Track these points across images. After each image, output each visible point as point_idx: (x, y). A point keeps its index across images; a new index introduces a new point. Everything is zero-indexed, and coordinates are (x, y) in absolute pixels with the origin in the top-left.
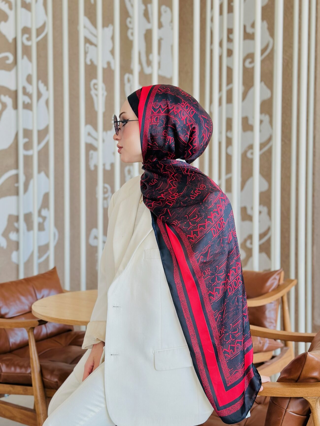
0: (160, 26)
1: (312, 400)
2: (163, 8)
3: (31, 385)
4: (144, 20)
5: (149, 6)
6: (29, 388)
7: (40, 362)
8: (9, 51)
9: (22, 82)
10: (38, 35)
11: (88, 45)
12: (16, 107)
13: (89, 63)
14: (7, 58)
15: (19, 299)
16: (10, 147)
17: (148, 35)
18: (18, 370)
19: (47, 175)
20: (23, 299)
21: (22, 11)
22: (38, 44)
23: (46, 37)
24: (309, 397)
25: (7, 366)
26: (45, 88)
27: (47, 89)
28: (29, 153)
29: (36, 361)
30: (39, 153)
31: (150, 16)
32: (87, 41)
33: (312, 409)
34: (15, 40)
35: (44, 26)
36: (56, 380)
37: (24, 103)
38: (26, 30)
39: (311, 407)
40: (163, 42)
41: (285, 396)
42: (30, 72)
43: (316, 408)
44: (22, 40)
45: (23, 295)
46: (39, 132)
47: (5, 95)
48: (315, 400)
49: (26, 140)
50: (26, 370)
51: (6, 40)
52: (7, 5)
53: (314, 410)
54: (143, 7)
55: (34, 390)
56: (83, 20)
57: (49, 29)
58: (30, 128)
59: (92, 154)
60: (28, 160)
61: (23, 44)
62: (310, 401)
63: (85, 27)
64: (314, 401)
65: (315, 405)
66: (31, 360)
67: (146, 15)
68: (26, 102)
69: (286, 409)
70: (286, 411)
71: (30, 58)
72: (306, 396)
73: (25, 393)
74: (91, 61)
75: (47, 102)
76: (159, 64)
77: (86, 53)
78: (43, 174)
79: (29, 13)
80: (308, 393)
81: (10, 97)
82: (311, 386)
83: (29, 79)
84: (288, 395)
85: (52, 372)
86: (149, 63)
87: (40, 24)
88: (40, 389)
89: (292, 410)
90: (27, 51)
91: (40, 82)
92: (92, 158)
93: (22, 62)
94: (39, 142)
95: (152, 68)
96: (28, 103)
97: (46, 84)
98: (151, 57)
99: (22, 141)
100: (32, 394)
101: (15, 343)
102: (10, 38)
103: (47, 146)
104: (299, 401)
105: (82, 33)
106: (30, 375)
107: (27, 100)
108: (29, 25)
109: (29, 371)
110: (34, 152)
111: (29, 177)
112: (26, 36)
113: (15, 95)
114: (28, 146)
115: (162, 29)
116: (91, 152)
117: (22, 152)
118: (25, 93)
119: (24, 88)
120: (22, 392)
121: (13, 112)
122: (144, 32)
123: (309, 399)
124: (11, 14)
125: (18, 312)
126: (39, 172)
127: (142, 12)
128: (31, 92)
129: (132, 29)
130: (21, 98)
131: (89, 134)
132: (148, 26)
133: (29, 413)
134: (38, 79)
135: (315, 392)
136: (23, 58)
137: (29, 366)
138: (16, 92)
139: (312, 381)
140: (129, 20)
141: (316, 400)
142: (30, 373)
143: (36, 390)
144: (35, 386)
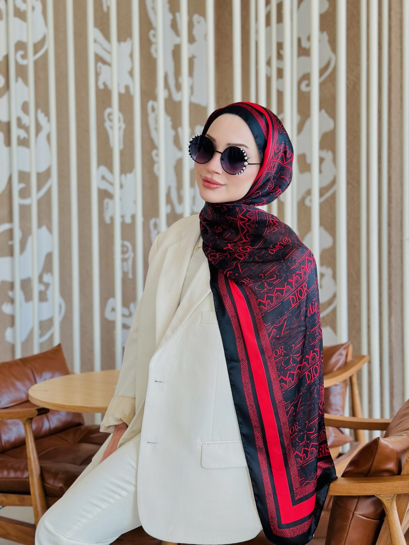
0: (192, 39)
1: (386, 499)
2: (196, 17)
3: (28, 493)
4: (171, 33)
5: (177, 15)
6: (26, 497)
7: (40, 463)
9: (17, 112)
10: (36, 52)
11: (100, 64)
12: (8, 143)
13: (101, 87)
15: (14, 385)
16: (2, 194)
17: (176, 52)
18: (12, 474)
19: (50, 230)
20: (19, 385)
21: (15, 22)
22: (36, 63)
23: (46, 55)
24: (382, 495)
26: (46, 119)
27: (49, 121)
28: (26, 202)
29: (35, 461)
30: (39, 202)
31: (179, 27)
32: (99, 59)
33: (387, 511)
34: (7, 57)
35: (43, 41)
36: (61, 485)
37: (19, 138)
38: (21, 46)
39: (386, 507)
40: (196, 62)
41: (352, 494)
42: (26, 99)
43: (391, 509)
44: (15, 58)
45: (18, 379)
46: (39, 175)
48: (390, 498)
49: (22, 185)
50: (23, 474)
53: (389, 512)
54: (170, 16)
55: (33, 500)
56: (93, 32)
57: (50, 45)
58: (26, 169)
59: (107, 203)
60: (25, 210)
61: (17, 63)
62: (384, 500)
63: (95, 41)
64: (389, 500)
65: (390, 504)
66: (28, 460)
67: (174, 26)
68: (22, 137)
69: (354, 511)
70: (353, 514)
71: (26, 81)
72: (379, 493)
73: (22, 504)
74: (104, 84)
75: (48, 137)
76: (192, 88)
77: (97, 75)
78: (44, 229)
79: (24, 24)
80: (381, 489)
81: (1, 130)
82: (385, 481)
83: (25, 107)
84: (355, 493)
85: (55, 475)
86: (179, 87)
87: (39, 37)
88: (40, 497)
89: (361, 513)
90: (22, 72)
91: (39, 111)
92: (107, 208)
93: (16, 85)
94: (39, 188)
95: (182, 94)
96: (24, 139)
97: (47, 113)
98: (180, 80)
99: (17, 187)
100: (31, 505)
101: (8, 441)
102: (0, 57)
103: (49, 193)
104: (369, 501)
105: (92, 49)
106: (27, 480)
107: (23, 134)
108: (24, 40)
109: (26, 475)
110: (33, 201)
111: (26, 233)
112: (21, 53)
113: (7, 128)
114: (24, 193)
115: (195, 44)
116: (107, 200)
117: (17, 201)
118: (20, 125)
119: (19, 120)
120: (17, 502)
121: (5, 149)
122: (171, 48)
123: (383, 497)
124: (1, 26)
125: (12, 402)
126: (40, 226)
127: (169, 22)
128: (27, 124)
129: (156, 44)
130: (16, 132)
131: (103, 178)
132: (177, 41)
133: (27, 529)
134: (37, 107)
135: (390, 488)
136: (17, 81)
137: (26, 468)
138: (8, 124)
139: (386, 474)
140: (152, 32)
141: (392, 499)
142: (28, 478)
143: (35, 500)
144: (34, 494)
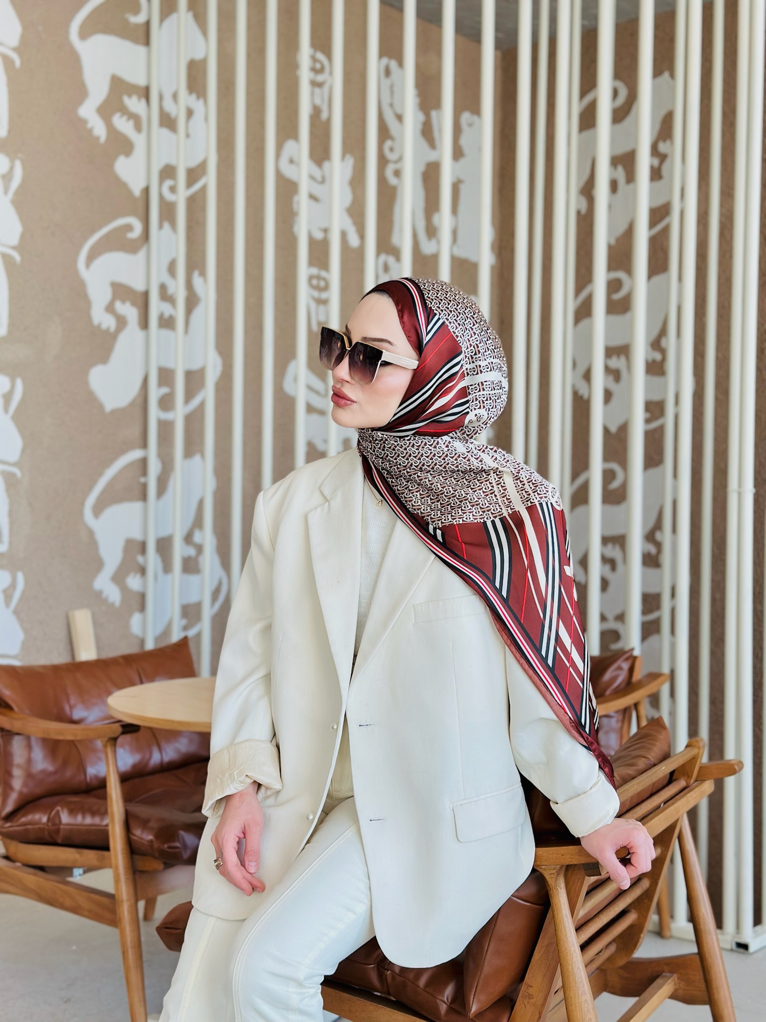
0: (458, 153)
1: (550, 873)
2: (466, 116)
3: (107, 848)
4: (424, 144)
5: (434, 114)
6: (106, 853)
7: (126, 805)
8: (134, 214)
10: (190, 182)
11: (297, 198)
12: (144, 323)
14: (129, 228)
16: (132, 404)
17: (431, 174)
18: (89, 820)
21: (160, 134)
22: (189, 200)
23: (204, 189)
24: (543, 867)
25: (72, 812)
28: (169, 416)
29: (118, 803)
30: (187, 419)
31: (436, 134)
33: (551, 889)
34: (146, 191)
36: (150, 837)
38: (168, 172)
39: (548, 884)
40: (463, 188)
43: (556, 887)
44: (159, 191)
46: (189, 374)
47: (123, 302)
48: (554, 871)
49: (165, 390)
50: (102, 820)
51: (130, 193)
52: (131, 123)
53: (554, 892)
54: (421, 117)
55: (113, 858)
57: (211, 178)
58: (170, 365)
60: (166, 428)
61: (161, 197)
62: (547, 875)
63: (292, 162)
64: (554, 874)
67: (428, 133)
68: (166, 315)
76: (454, 233)
77: (294, 215)
79: (173, 137)
81: (134, 304)
86: (432, 231)
87: (199, 159)
88: (123, 854)
90: (168, 212)
91: (196, 274)
94: (189, 396)
95: (439, 242)
98: (436, 219)
99: (155, 393)
100: (111, 867)
101: (96, 777)
102: (137, 189)
106: (107, 828)
107: (167, 309)
108: (173, 162)
109: (105, 822)
110: (178, 415)
111: (167, 465)
112: (168, 183)
113: (143, 302)
114: (166, 403)
115: (463, 161)
117: (154, 413)
118: (166, 296)
119: (163, 288)
121: (140, 334)
122: (422, 168)
123: (545, 869)
124: (139, 140)
126: (189, 453)
127: (420, 126)
129: (396, 161)
130: (156, 307)
132: (432, 156)
133: (105, 900)
134: (192, 267)
135: (553, 856)
136: (161, 227)
138: (146, 295)
140: (388, 143)
141: (558, 873)
142: (107, 825)
143: (116, 857)
144: (115, 850)
